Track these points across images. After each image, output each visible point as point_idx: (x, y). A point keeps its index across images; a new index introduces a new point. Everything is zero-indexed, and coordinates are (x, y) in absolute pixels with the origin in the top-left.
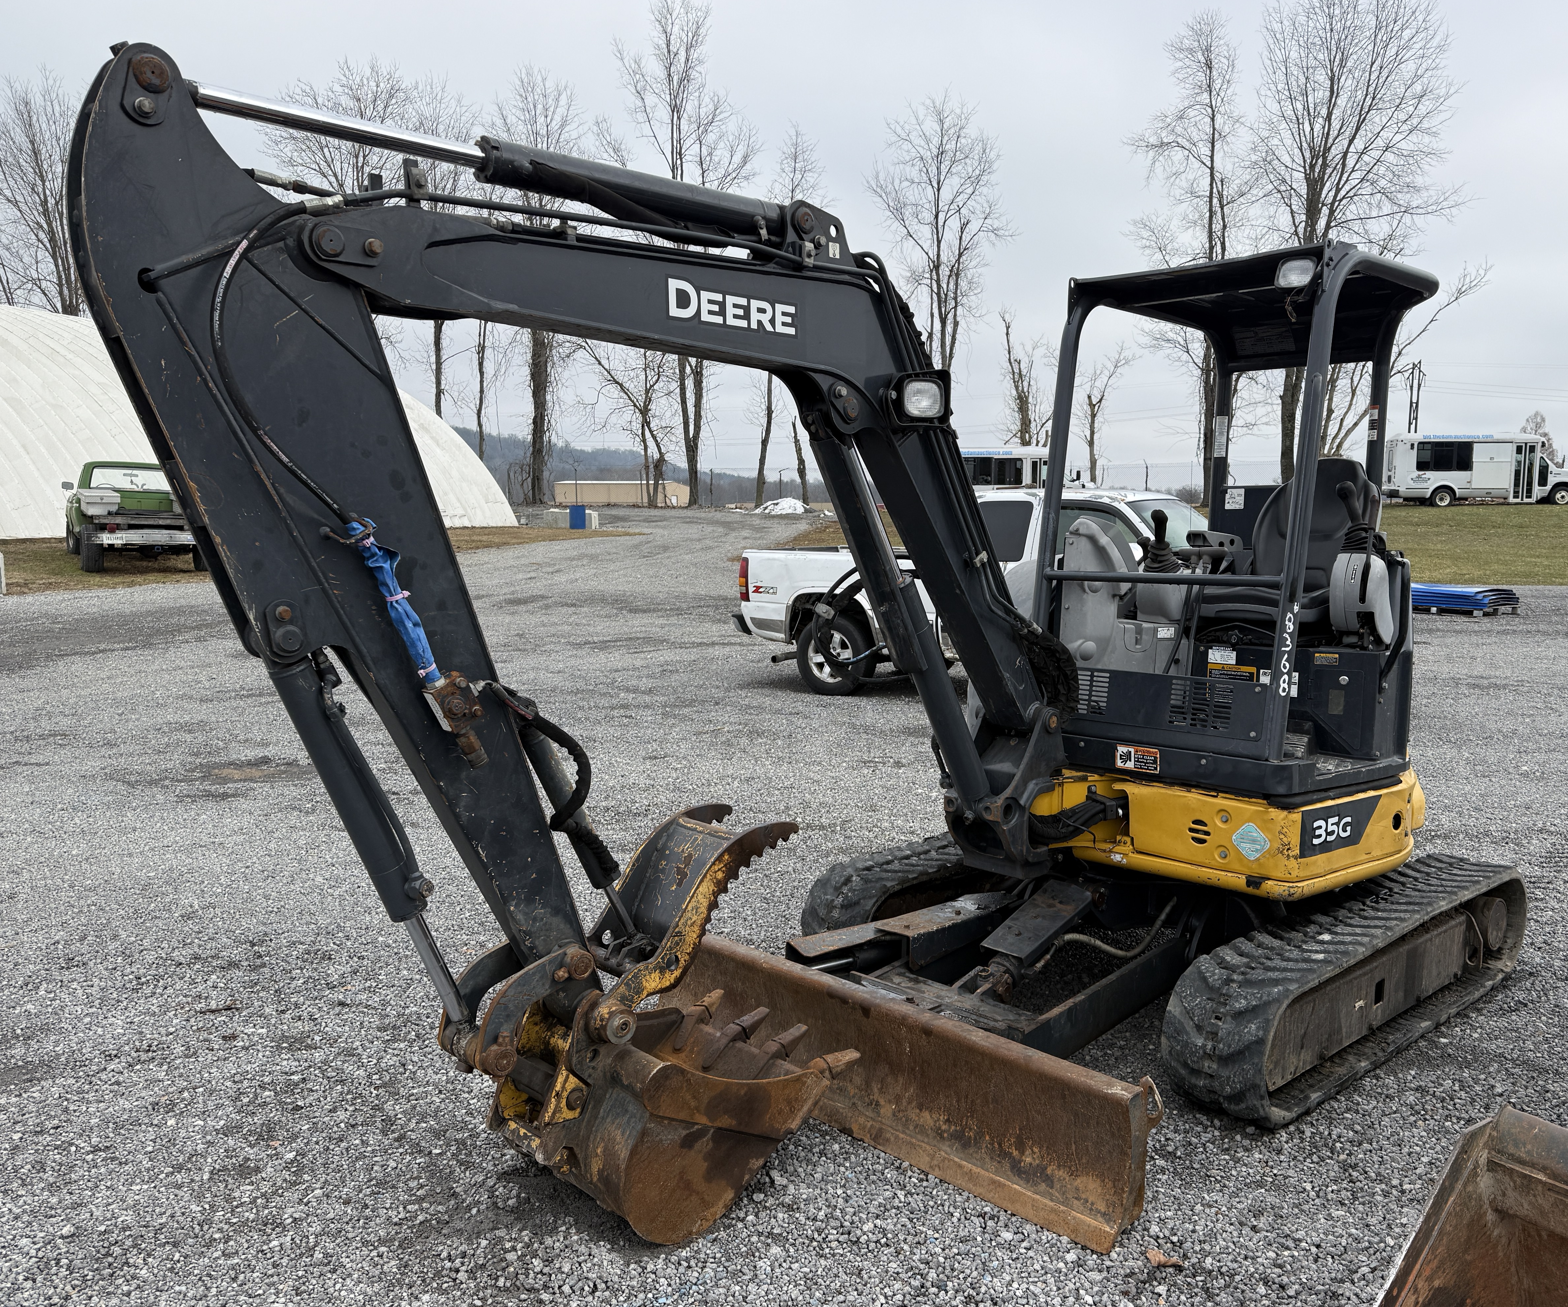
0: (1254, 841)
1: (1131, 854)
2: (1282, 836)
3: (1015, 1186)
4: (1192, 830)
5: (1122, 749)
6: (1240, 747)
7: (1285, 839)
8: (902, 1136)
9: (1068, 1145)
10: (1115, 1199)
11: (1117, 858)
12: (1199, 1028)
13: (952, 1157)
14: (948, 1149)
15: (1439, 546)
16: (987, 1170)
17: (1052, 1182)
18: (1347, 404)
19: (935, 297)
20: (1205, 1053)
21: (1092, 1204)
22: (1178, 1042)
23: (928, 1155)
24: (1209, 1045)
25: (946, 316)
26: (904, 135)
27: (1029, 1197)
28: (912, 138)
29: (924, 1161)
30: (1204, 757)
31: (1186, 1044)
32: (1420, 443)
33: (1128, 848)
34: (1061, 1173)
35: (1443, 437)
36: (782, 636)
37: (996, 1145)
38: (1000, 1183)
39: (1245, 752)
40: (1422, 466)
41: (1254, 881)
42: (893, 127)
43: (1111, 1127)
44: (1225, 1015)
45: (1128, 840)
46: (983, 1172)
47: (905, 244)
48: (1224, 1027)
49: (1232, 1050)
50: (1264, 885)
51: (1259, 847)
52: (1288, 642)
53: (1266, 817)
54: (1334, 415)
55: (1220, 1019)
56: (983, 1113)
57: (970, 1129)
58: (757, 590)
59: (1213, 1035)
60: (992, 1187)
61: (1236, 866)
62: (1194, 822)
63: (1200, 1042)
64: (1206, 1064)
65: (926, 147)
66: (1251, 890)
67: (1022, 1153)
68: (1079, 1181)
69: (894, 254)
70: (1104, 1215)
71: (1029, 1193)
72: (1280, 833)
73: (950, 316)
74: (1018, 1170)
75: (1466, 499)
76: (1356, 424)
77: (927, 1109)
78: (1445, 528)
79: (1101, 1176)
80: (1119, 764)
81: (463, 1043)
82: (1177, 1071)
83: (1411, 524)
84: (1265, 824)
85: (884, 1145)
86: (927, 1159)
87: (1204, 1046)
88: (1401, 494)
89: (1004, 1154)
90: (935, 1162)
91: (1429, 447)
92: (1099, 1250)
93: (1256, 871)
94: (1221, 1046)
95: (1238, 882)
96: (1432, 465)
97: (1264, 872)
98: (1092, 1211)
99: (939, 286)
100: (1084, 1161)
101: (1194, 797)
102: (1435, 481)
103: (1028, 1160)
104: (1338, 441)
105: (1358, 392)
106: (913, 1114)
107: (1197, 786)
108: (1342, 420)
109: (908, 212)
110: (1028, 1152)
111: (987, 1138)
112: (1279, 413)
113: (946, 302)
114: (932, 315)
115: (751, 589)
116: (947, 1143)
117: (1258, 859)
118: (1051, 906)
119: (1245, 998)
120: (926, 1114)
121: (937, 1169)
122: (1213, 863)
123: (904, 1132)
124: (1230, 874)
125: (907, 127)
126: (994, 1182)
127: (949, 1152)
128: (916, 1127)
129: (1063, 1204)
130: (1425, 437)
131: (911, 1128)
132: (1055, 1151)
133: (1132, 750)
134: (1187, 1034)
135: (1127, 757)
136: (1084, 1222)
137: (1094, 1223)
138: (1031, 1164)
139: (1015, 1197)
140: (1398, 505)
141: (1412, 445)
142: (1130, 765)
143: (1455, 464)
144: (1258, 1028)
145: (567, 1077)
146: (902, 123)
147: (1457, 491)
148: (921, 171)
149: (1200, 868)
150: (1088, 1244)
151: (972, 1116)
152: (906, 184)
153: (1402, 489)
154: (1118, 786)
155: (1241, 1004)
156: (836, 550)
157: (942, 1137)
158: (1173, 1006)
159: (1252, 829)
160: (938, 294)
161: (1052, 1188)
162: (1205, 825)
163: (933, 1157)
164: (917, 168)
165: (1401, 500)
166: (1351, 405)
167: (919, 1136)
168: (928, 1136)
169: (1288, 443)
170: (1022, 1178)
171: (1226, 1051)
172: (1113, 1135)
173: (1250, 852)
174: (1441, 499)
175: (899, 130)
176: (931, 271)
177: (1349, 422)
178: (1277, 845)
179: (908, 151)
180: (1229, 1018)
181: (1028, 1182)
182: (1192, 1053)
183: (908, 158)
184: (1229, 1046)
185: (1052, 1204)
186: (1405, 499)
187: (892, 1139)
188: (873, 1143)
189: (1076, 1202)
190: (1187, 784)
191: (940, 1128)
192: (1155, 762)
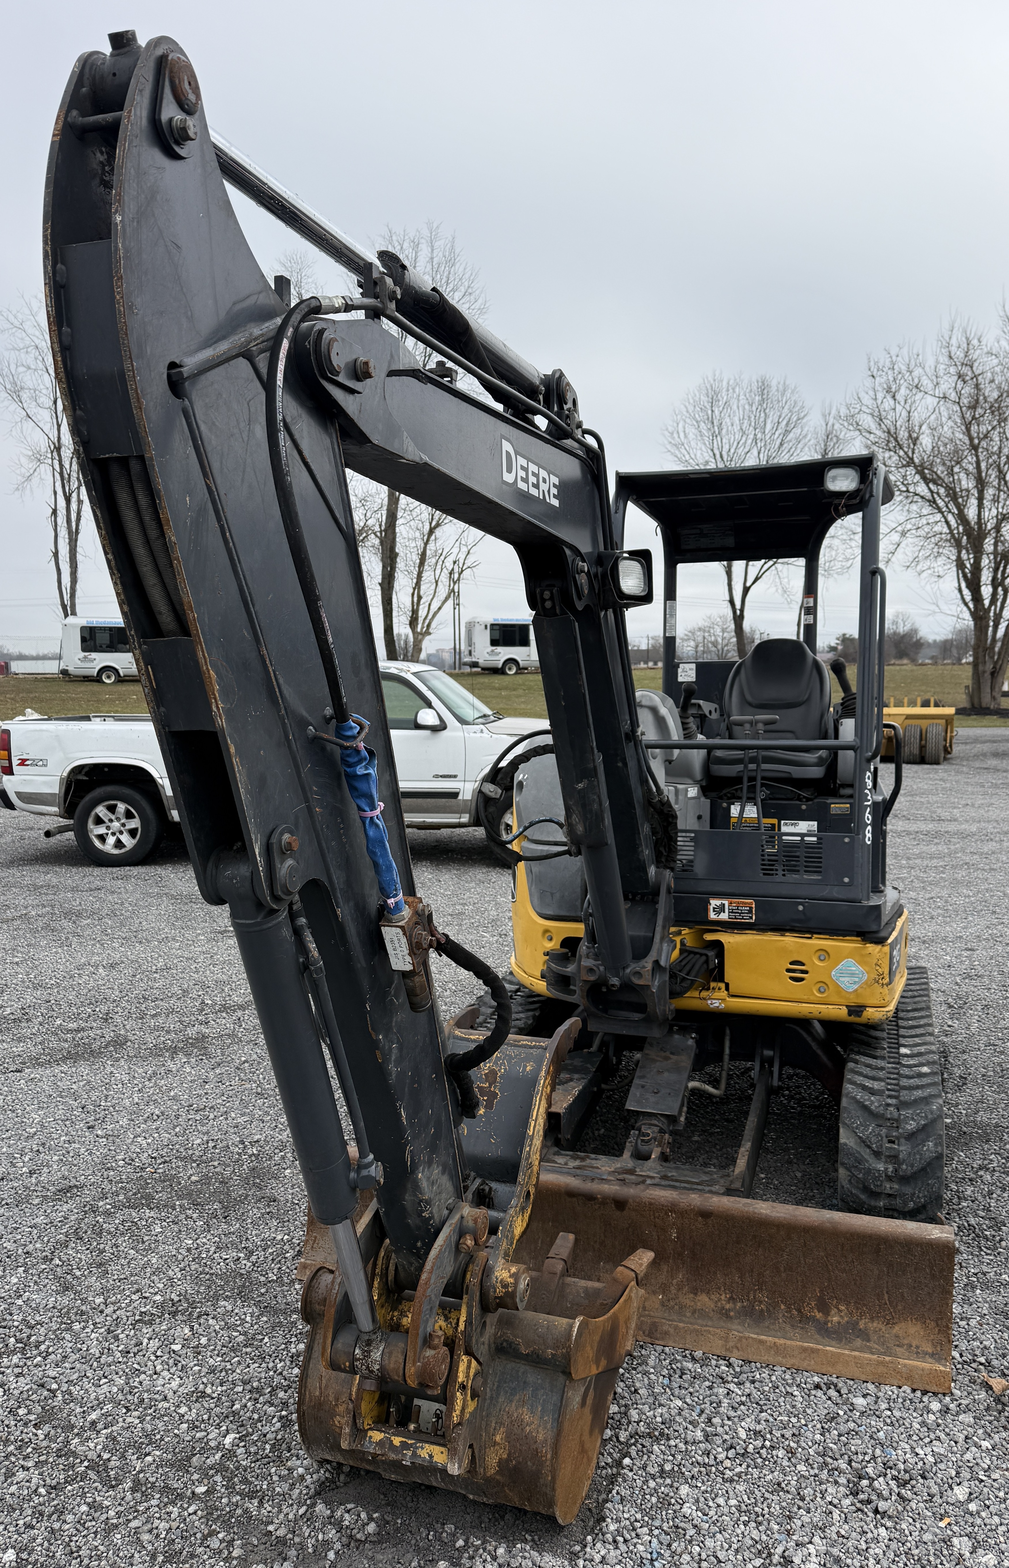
0: (852, 975)
1: (728, 999)
2: (878, 968)
3: (828, 1348)
4: (788, 970)
5: (714, 902)
6: (836, 892)
7: (880, 970)
8: (681, 1325)
9: (879, 1297)
10: (941, 1337)
11: (716, 1004)
12: (877, 1154)
13: (747, 1334)
14: (740, 1328)
15: (523, 706)
16: (790, 1339)
17: (867, 1335)
18: (432, 592)
19: (58, 476)
20: (887, 1176)
21: (917, 1347)
22: (860, 1170)
23: (721, 1338)
24: (891, 1169)
25: (70, 495)
26: (17, 323)
27: (849, 1356)
28: (26, 328)
29: (718, 1346)
30: (801, 904)
31: (869, 1171)
32: (492, 625)
33: (723, 994)
34: (875, 1324)
35: (507, 620)
36: (55, 809)
37: (795, 1312)
38: (812, 1349)
39: (840, 897)
40: (494, 643)
41: (856, 1010)
42: (5, 314)
43: (932, 1269)
44: (898, 1138)
45: (722, 985)
46: (788, 1342)
47: (25, 425)
48: (904, 1149)
49: (915, 1169)
50: (865, 1013)
51: (857, 980)
52: (869, 798)
53: (864, 952)
54: (422, 601)
55: (893, 1142)
56: (774, 1283)
57: (761, 1302)
58: (23, 762)
59: (894, 1158)
60: (803, 1355)
61: (835, 999)
62: (792, 963)
63: (881, 1167)
64: (888, 1186)
65: (41, 337)
66: (853, 1019)
67: (827, 1313)
68: (897, 1328)
69: (14, 433)
70: (932, 1355)
71: (847, 1352)
72: (876, 965)
73: (74, 495)
74: (825, 1331)
75: (526, 669)
76: (440, 608)
77: (702, 1291)
78: (521, 692)
79: (922, 1319)
80: (712, 916)
81: (376, 1355)
82: (858, 1197)
83: (494, 688)
84: (862, 960)
85: (663, 1339)
86: (720, 1343)
87: (886, 1169)
88: (480, 665)
89: (805, 1319)
90: (731, 1344)
91: (497, 627)
92: (941, 1390)
93: (854, 1001)
94: (904, 1167)
95: (841, 1013)
96: (501, 641)
97: (861, 1001)
98: (919, 1354)
99: (61, 466)
100: (900, 1307)
101: (789, 940)
102: (504, 655)
103: (836, 1319)
104: (427, 621)
105: (439, 583)
106: (687, 1299)
107: (792, 930)
108: (430, 605)
109: (25, 396)
110: (834, 1311)
111: (783, 1307)
112: (380, 597)
113: (69, 481)
114: (55, 493)
115: (15, 762)
116: (736, 1321)
117: (856, 991)
118: (667, 1058)
119: (913, 1119)
120: (703, 1298)
121: (735, 1351)
122: (812, 998)
123: (681, 1321)
124: (830, 1007)
125: (20, 316)
126: (805, 1350)
127: (738, 1330)
128: (694, 1312)
129: (885, 1354)
130: (495, 620)
131: (688, 1314)
132: (865, 1305)
133: (726, 903)
134: (867, 1161)
135: (721, 909)
136: (917, 1367)
137: (926, 1366)
138: (839, 1323)
139: (834, 1360)
140: (477, 674)
141: (486, 626)
142: (724, 916)
143: (517, 641)
144: (936, 1145)
145: (469, 1363)
146: (14, 312)
147: (521, 663)
148: (36, 359)
149: (800, 1005)
150: (928, 1388)
151: (761, 1289)
152: (21, 369)
153: (481, 661)
154: (709, 937)
155: (911, 1126)
156: (88, 719)
157: (728, 1316)
158: (845, 1138)
159: (850, 965)
160: (61, 474)
161: (869, 1340)
162: (803, 964)
163: (726, 1339)
164: (32, 356)
165: (479, 669)
166: (435, 592)
167: (700, 1321)
168: (711, 1318)
169: (388, 622)
170: (833, 1339)
171: (910, 1170)
172: (933, 1277)
173: (848, 984)
174: (510, 669)
175: (11, 318)
176: (52, 452)
177: (434, 607)
178: (874, 975)
179: (22, 339)
180: (902, 1141)
181: (841, 1341)
182: (876, 1179)
183: (21, 346)
184: (912, 1166)
185: (875, 1357)
186: (483, 669)
187: (672, 1331)
188: (648, 1340)
189: (898, 1349)
190: (780, 929)
191: (723, 1308)
192: (750, 911)
